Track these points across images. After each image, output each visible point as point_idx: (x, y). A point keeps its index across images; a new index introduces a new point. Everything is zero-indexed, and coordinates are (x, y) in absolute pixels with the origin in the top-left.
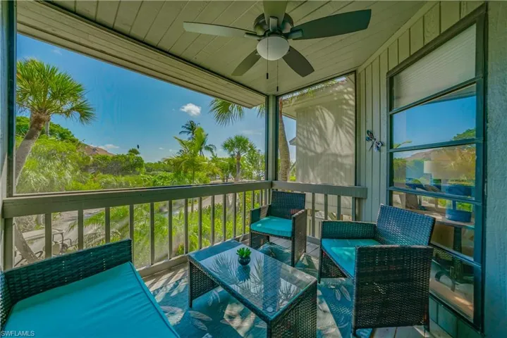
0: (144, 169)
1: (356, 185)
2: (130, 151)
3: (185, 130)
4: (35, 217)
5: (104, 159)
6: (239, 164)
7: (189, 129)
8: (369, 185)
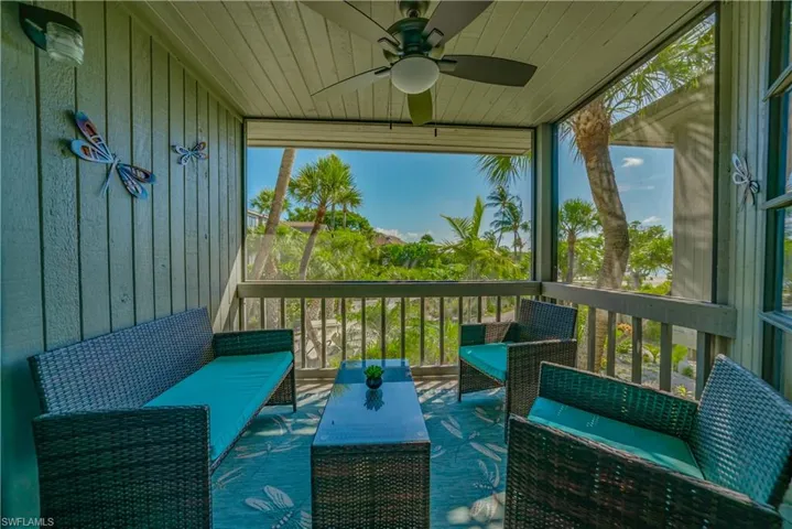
0: (439, 261)
1: (714, 301)
2: (423, 238)
3: (492, 201)
4: (334, 299)
5: (396, 248)
6: (572, 251)
7: (497, 198)
8: (739, 305)
